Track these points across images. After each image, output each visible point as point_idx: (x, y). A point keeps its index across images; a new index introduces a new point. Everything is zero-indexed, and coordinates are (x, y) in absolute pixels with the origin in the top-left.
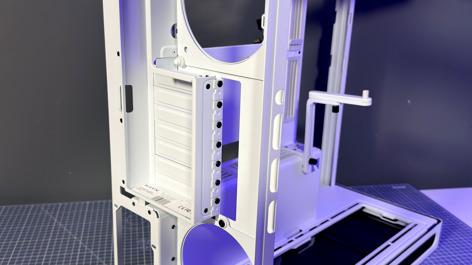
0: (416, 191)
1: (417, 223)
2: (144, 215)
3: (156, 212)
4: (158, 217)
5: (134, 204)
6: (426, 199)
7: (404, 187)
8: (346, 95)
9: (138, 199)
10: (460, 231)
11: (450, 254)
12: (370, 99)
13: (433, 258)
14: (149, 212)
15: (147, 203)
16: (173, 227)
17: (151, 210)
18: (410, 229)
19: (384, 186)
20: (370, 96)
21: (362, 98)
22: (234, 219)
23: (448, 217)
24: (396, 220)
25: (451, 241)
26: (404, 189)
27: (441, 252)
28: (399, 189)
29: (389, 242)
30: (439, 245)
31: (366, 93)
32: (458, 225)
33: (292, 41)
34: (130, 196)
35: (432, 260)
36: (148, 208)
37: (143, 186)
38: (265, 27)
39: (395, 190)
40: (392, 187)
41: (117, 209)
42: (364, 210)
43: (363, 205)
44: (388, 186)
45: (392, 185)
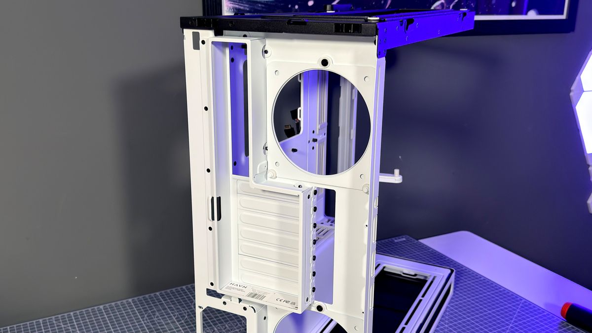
0: (416, 241)
1: (435, 275)
2: (240, 312)
3: (252, 307)
4: (255, 312)
5: (224, 303)
6: (426, 248)
7: (404, 239)
8: (381, 174)
9: (230, 297)
10: (466, 275)
11: (465, 299)
12: (401, 177)
13: (452, 304)
14: (245, 309)
15: (240, 300)
16: (265, 318)
17: (247, 306)
18: (432, 282)
19: (386, 240)
20: (400, 174)
21: (394, 176)
22: (331, 303)
23: (452, 263)
24: (415, 275)
25: (461, 286)
26: (404, 241)
27: (457, 298)
28: (401, 242)
29: (419, 297)
30: (454, 292)
31: (397, 171)
32: (462, 270)
33: (320, 127)
34: (219, 296)
35: (452, 306)
36: (243, 304)
37: (229, 285)
38: (301, 118)
39: (397, 243)
40: (394, 241)
41: (202, 310)
42: (385, 270)
43: (384, 265)
44: (390, 239)
45: (393, 239)
